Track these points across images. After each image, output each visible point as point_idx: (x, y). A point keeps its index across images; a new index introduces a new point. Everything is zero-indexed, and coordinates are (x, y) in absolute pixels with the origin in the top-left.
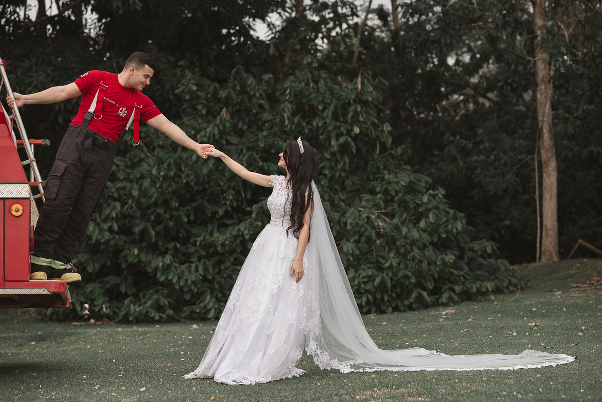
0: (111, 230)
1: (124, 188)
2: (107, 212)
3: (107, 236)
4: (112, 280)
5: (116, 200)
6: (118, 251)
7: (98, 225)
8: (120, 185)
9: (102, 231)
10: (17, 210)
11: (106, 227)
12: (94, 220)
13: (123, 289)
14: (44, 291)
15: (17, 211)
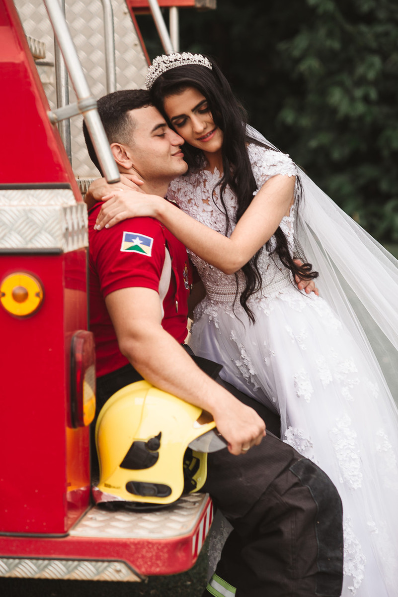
0: (366, 99)
1: (387, 34)
2: (360, 70)
3: (360, 108)
4: (368, 171)
5: (373, 52)
6: (376, 131)
7: (347, 92)
8: (380, 29)
9: (352, 100)
10: (21, 292)
11: (359, 93)
12: (341, 84)
13: (384, 186)
14: (118, 571)
15: (21, 298)
